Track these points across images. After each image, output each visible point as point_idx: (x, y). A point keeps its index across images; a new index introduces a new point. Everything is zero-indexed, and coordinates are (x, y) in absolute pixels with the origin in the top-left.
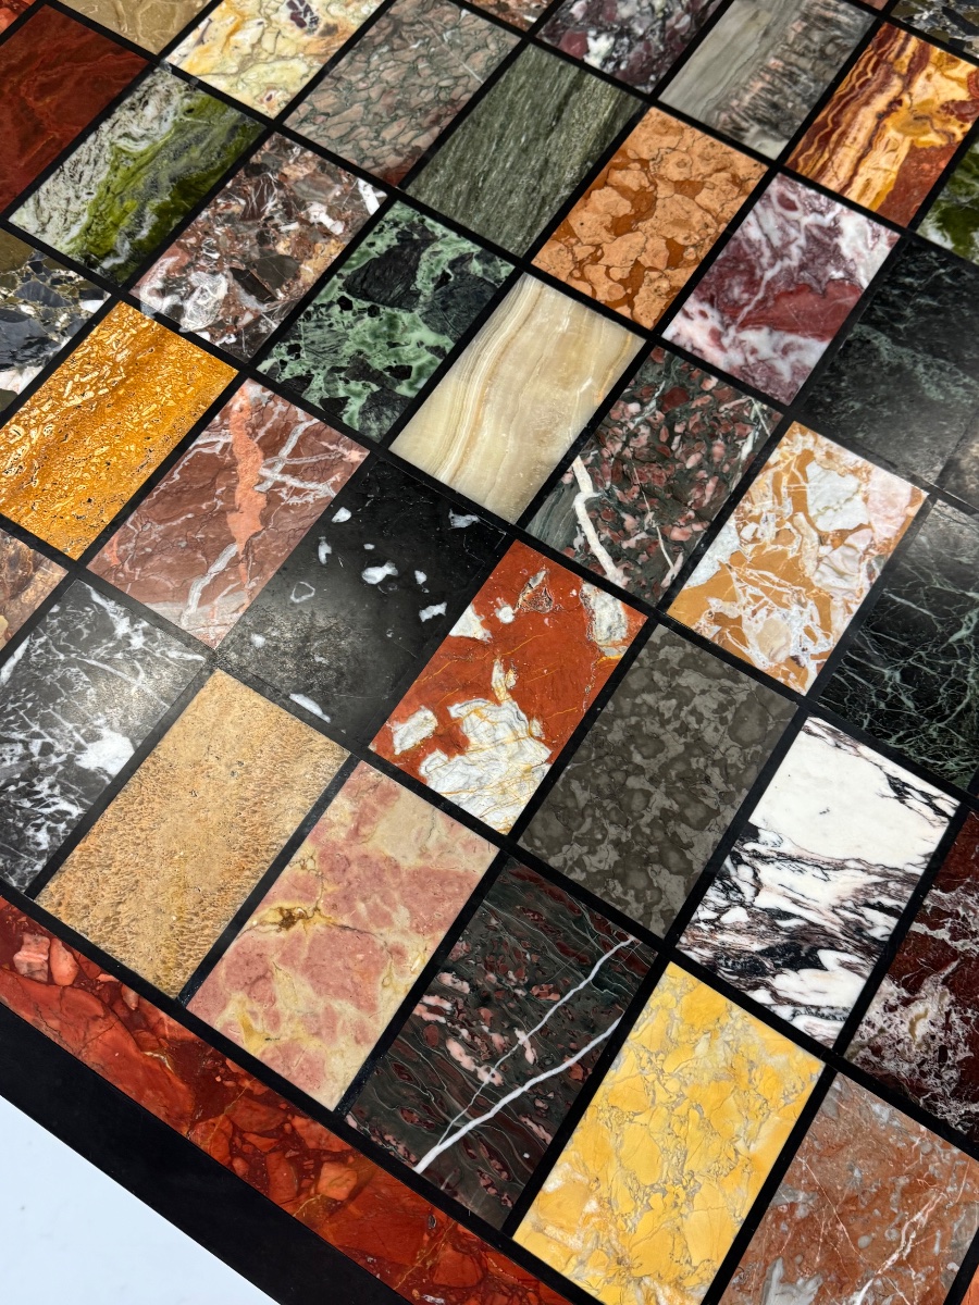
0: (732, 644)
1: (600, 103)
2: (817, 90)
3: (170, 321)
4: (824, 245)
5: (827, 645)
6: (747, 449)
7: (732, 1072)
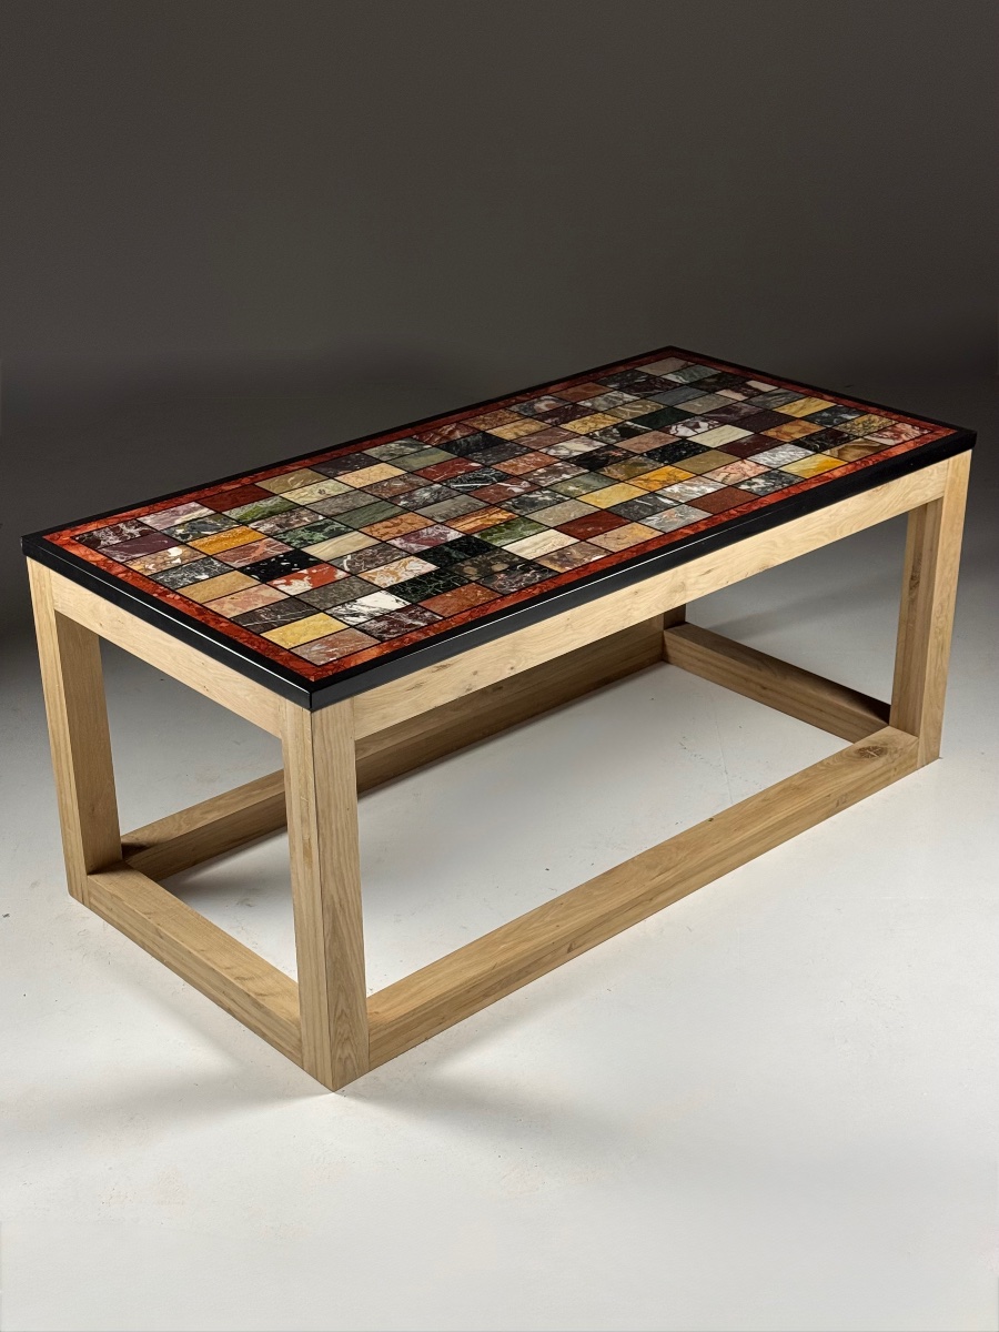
0: (371, 580)
2: (461, 514)
5: (395, 583)
6: (396, 558)
7: (326, 625)
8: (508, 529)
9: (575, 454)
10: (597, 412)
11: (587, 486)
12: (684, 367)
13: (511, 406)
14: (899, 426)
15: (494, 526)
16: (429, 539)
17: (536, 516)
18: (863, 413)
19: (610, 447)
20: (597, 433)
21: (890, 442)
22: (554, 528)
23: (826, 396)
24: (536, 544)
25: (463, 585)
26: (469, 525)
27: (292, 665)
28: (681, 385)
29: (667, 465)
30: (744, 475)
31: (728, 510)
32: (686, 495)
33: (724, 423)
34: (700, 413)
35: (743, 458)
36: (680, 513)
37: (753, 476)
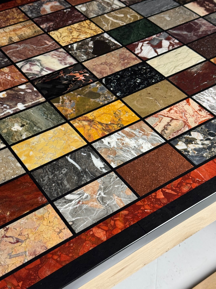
10: (87, 19)
13: (23, 5)
20: (75, 45)
29: (119, 98)
30: (186, 123)
31: (155, 190)
32: (121, 152)
33: (182, 43)
34: (165, 29)
35: (190, 95)
36: (105, 189)
37: (193, 126)
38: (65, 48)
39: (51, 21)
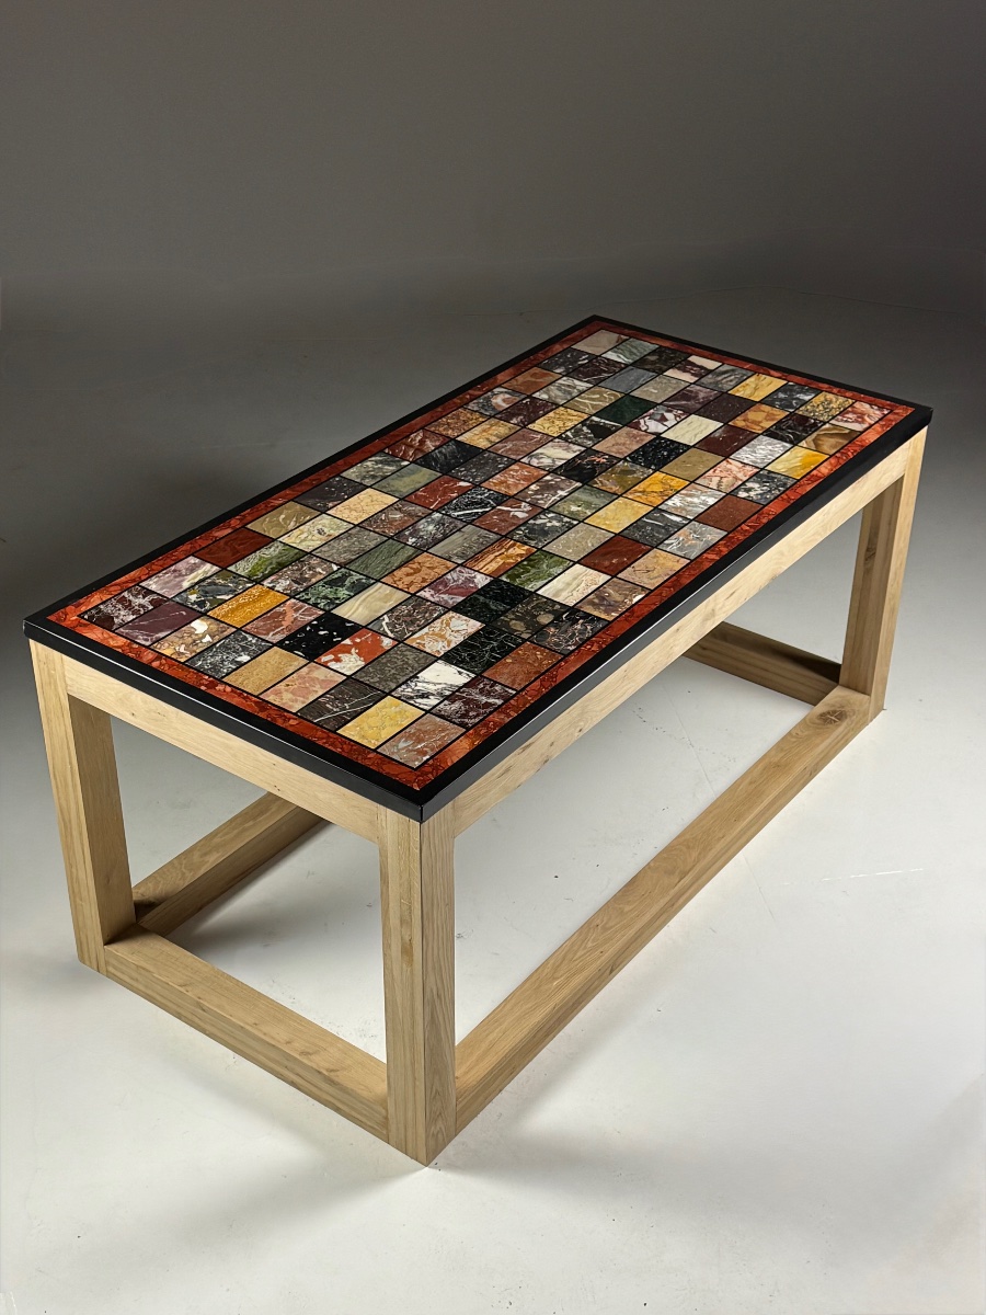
0: (421, 647)
1: (410, 551)
2: (477, 551)
3: (272, 588)
4: (471, 580)
5: (448, 649)
6: (435, 615)
7: (400, 712)
8: (533, 567)
9: (559, 463)
10: (558, 406)
11: (588, 505)
12: (620, 342)
13: (467, 404)
14: (857, 405)
15: (518, 564)
16: (458, 587)
17: (553, 548)
18: (818, 391)
19: (589, 451)
20: (569, 433)
21: (858, 427)
22: (579, 562)
23: (772, 372)
24: (569, 584)
25: (518, 645)
26: (492, 563)
27: (387, 769)
28: (627, 365)
29: (655, 471)
30: (736, 478)
31: (740, 525)
32: (690, 508)
33: (688, 412)
34: (659, 402)
35: (727, 457)
36: (695, 532)
37: (745, 479)
38: (560, 437)
39: (520, 415)
